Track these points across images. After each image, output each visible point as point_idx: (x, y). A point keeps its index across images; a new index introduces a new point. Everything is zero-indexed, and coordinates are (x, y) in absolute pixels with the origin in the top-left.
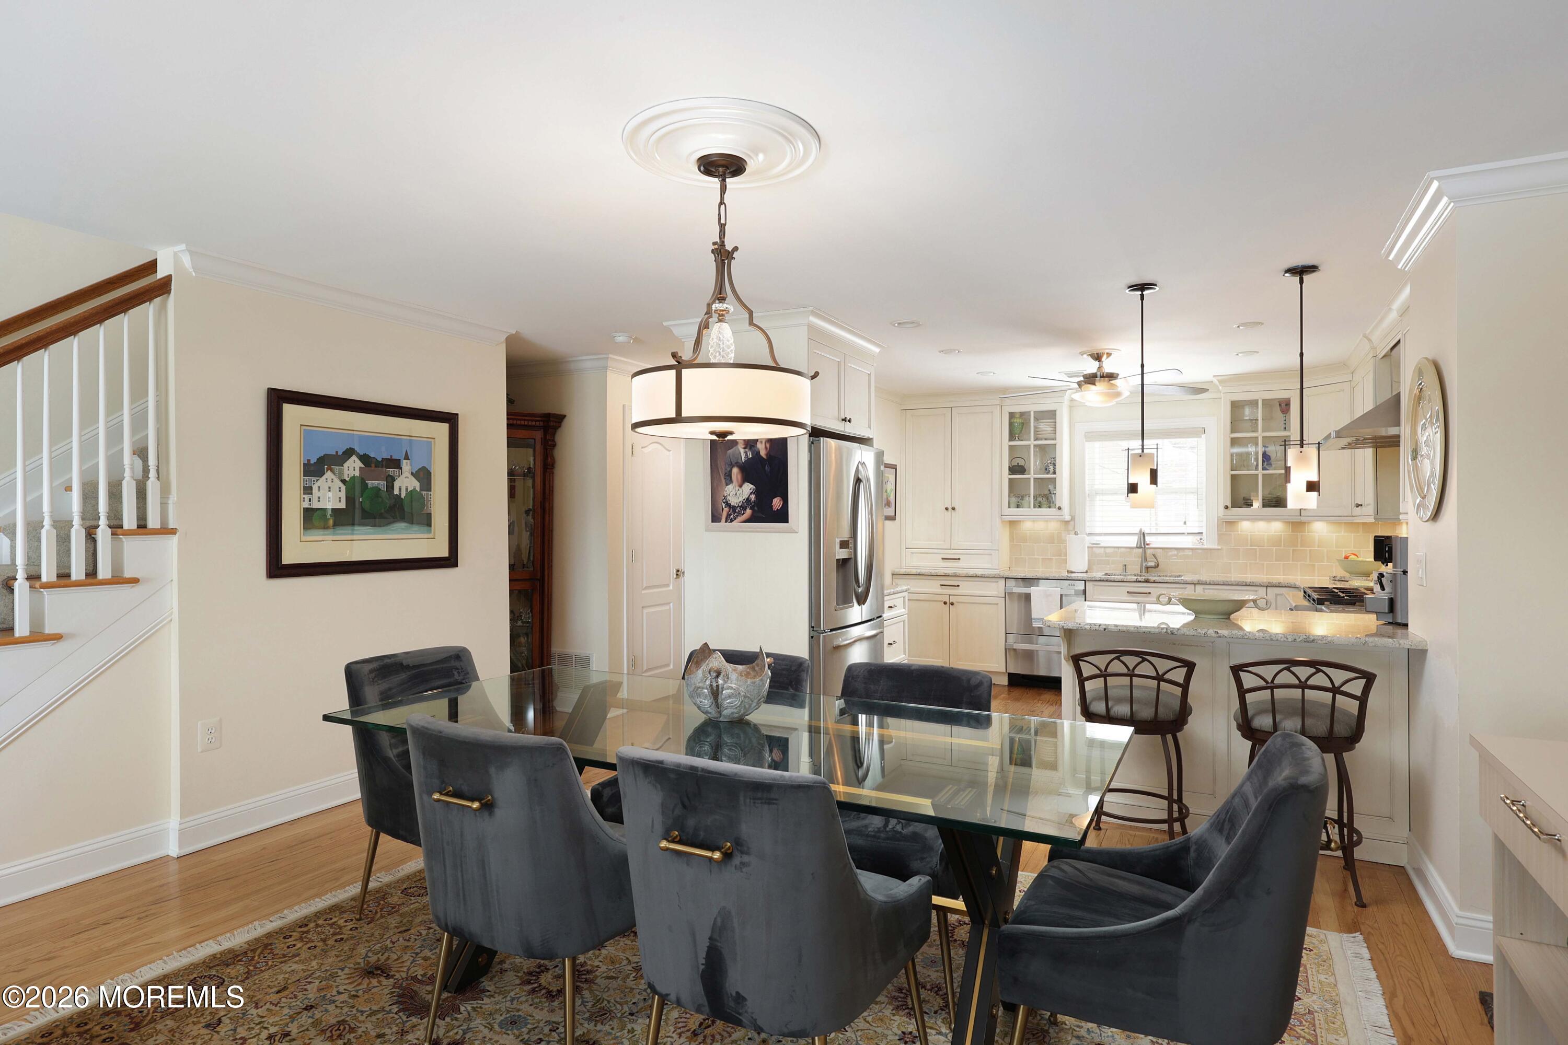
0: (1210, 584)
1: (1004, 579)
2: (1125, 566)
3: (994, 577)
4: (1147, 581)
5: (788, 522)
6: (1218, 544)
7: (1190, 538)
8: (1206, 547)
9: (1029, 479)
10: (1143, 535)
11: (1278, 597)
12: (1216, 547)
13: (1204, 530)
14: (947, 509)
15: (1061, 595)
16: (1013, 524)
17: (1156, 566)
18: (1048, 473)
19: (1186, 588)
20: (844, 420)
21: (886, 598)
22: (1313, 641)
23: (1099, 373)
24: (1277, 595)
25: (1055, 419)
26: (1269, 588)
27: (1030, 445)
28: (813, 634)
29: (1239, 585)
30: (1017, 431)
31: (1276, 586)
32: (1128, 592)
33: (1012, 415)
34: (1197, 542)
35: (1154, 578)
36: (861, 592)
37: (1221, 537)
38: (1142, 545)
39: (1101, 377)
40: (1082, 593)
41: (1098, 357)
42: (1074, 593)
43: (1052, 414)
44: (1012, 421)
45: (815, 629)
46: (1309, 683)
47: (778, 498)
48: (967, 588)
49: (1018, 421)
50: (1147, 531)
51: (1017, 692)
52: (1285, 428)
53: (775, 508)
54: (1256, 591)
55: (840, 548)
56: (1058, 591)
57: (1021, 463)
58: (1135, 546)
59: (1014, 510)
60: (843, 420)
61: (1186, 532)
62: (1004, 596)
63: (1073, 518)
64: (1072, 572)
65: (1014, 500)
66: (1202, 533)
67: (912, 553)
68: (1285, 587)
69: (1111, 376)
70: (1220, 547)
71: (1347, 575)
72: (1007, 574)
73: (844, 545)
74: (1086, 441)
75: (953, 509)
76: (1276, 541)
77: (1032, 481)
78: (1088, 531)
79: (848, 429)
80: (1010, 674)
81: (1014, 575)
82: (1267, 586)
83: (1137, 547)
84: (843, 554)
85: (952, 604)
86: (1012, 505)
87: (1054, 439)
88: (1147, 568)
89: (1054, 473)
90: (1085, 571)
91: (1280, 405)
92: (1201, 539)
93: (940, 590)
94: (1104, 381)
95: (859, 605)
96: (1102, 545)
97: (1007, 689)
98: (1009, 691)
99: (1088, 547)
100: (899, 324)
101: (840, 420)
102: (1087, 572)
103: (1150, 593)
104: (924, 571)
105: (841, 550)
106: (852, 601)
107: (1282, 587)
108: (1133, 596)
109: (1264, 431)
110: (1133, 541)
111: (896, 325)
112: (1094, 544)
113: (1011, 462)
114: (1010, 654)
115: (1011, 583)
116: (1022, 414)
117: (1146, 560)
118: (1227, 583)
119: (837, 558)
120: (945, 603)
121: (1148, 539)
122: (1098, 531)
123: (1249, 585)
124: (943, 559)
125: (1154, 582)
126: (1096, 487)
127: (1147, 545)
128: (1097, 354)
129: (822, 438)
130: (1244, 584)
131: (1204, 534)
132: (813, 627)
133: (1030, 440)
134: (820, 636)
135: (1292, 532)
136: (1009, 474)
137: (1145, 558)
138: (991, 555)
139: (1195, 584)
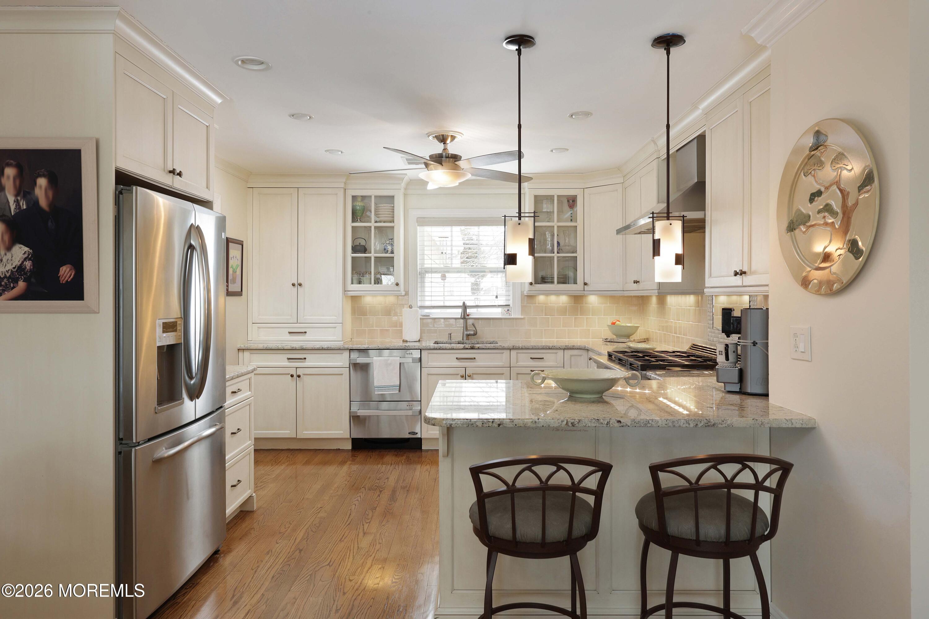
0: (522, 349)
1: (348, 351)
2: (450, 334)
3: (340, 349)
4: (472, 348)
5: (83, 299)
6: (522, 315)
7: (499, 310)
8: (512, 317)
9: (370, 258)
10: (465, 307)
11: (572, 357)
12: (520, 317)
13: (510, 303)
14: (293, 285)
15: (400, 363)
16: (355, 299)
17: (475, 334)
18: (387, 252)
19: (503, 353)
20: (173, 172)
21: (228, 384)
22: (714, 425)
23: (444, 154)
24: (571, 356)
25: (393, 204)
26: (565, 351)
27: (371, 227)
28: (120, 448)
29: (544, 349)
30: (359, 214)
31: (571, 349)
32: (457, 358)
33: (354, 198)
34: (505, 313)
35: (478, 345)
36: (194, 383)
37: (524, 309)
38: (465, 317)
39: (446, 157)
40: (418, 361)
41: (442, 139)
42: (411, 362)
43: (391, 198)
44: (355, 204)
45: (123, 442)
46: (735, 481)
47: (69, 265)
48: (313, 361)
49: (360, 204)
50: (468, 303)
51: (361, 456)
52: (571, 220)
53: (63, 280)
54: (556, 353)
55: (164, 332)
56: (398, 360)
57: (363, 243)
58: (460, 317)
59: (356, 287)
60: (170, 172)
61: (496, 304)
62: (348, 366)
63: (407, 294)
64: (406, 341)
65: (356, 277)
66: (509, 305)
67: (259, 328)
68: (578, 349)
69: (455, 158)
70: (523, 317)
71: (615, 337)
72: (350, 346)
73: (168, 327)
74: (418, 226)
75: (300, 285)
76: (563, 311)
77: (373, 260)
78: (419, 304)
79: (177, 184)
80: (352, 439)
81: (355, 347)
82: (564, 349)
83: (461, 318)
84: (169, 339)
85: (299, 376)
86: (355, 281)
87: (393, 221)
88: (468, 335)
89: (392, 252)
90: (418, 340)
91: (568, 201)
92: (508, 310)
93: (287, 364)
94: (449, 162)
95: (192, 400)
96: (432, 316)
97: (350, 453)
98: (353, 456)
99: (420, 319)
100: (243, 61)
101: (166, 171)
102: (419, 341)
103: (475, 358)
104: (271, 346)
105: (165, 335)
106: (180, 398)
107: (575, 349)
108: (461, 362)
109: (558, 221)
110: (458, 313)
111: (240, 62)
112: (424, 316)
113: (353, 241)
114: (354, 422)
115: (354, 355)
116: (364, 197)
117: (467, 330)
118: (535, 348)
119: (159, 344)
120: (292, 376)
121: (468, 311)
122: (427, 304)
123: (551, 349)
124: (290, 333)
125: (479, 349)
126: (426, 266)
127: (468, 315)
128: (443, 135)
129: (134, 187)
130: (548, 348)
131: (511, 306)
132: (122, 439)
133: (371, 222)
134: (132, 450)
135: (574, 304)
136: (352, 253)
137: (466, 328)
138: (335, 328)
139: (510, 349)
